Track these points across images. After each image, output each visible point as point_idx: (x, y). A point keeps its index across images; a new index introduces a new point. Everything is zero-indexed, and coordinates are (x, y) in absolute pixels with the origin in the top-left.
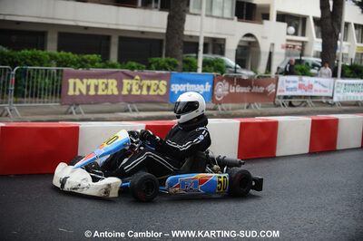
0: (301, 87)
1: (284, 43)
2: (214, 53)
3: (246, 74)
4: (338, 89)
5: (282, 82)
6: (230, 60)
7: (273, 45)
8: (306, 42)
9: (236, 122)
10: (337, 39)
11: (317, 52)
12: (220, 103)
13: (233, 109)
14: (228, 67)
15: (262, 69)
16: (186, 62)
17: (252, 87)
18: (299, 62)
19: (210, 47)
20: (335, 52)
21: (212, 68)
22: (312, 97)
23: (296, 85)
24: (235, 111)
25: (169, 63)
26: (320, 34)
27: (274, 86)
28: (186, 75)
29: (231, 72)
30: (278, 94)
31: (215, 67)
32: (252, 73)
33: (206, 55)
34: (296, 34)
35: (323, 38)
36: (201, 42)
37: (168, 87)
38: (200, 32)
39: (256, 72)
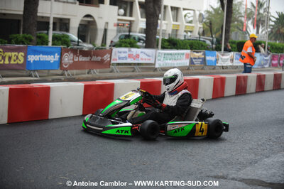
1: (116, 22)
2: (60, 30)
3: (86, 46)
4: (159, 58)
5: (115, 53)
6: (73, 36)
7: (107, 23)
8: (133, 21)
9: (81, 85)
10: (158, 19)
11: (142, 29)
12: (66, 69)
13: (77, 74)
14: (73, 41)
15: (99, 42)
16: (39, 37)
17: (92, 57)
18: (128, 36)
19: (58, 26)
20: (156, 29)
21: (60, 42)
22: (138, 64)
23: (126, 55)
24: (79, 76)
25: (26, 38)
26: (144, 15)
27: (109, 56)
28: (39, 48)
29: (75, 45)
30: (112, 62)
31: (62, 41)
32: (91, 46)
33: (55, 32)
34: (125, 15)
35: (146, 18)
36: (51, 22)
37: (25, 57)
38: (51, 14)
39: (94, 45)
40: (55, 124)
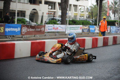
0: (54, 28)
1: (47, 12)
2: (21, 16)
3: (33, 24)
4: (68, 29)
5: (47, 27)
6: (27, 19)
7: (43, 13)
8: (55, 12)
9: (30, 42)
10: (67, 11)
11: (60, 15)
12: (24, 35)
13: (29, 37)
14: (27, 21)
15: (39, 22)
17: (36, 29)
18: (53, 19)
19: (20, 14)
20: (66, 15)
21: (21, 22)
22: (58, 32)
23: (52, 28)
26: (61, 9)
27: (44, 28)
28: (11, 25)
29: (28, 23)
30: (45, 31)
32: (35, 24)
33: (18, 17)
34: (52, 9)
35: (62, 10)
36: (16, 12)
37: (4, 29)
38: (16, 8)
40: (18, 61)
